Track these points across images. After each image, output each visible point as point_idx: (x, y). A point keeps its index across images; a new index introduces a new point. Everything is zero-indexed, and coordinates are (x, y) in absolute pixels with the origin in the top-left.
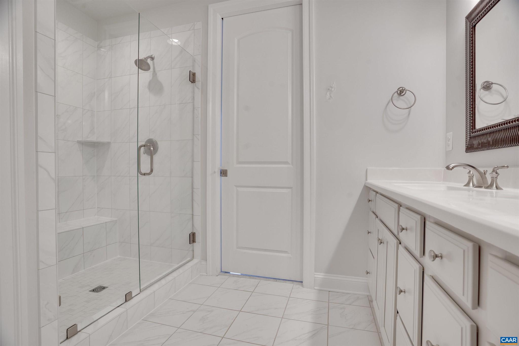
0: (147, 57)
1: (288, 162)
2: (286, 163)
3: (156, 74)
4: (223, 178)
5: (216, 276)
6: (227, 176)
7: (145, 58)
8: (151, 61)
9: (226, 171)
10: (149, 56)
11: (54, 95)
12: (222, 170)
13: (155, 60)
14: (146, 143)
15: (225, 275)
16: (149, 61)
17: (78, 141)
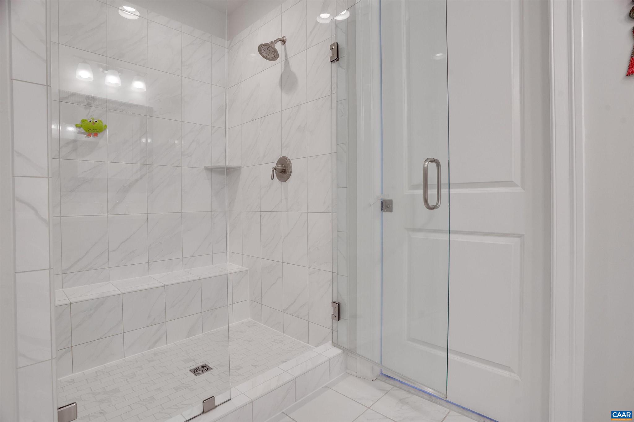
0: (275, 41)
1: (512, 181)
2: (510, 183)
3: (288, 63)
4: (386, 214)
5: (371, 380)
6: (391, 211)
7: (272, 42)
8: (282, 46)
9: (391, 201)
10: (278, 39)
11: (46, 84)
12: (383, 200)
13: (286, 43)
14: (277, 164)
15: (387, 381)
16: (279, 46)
17: (206, 167)
